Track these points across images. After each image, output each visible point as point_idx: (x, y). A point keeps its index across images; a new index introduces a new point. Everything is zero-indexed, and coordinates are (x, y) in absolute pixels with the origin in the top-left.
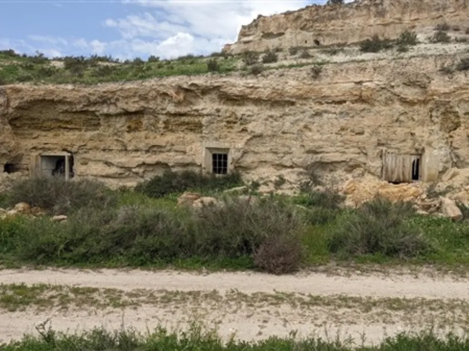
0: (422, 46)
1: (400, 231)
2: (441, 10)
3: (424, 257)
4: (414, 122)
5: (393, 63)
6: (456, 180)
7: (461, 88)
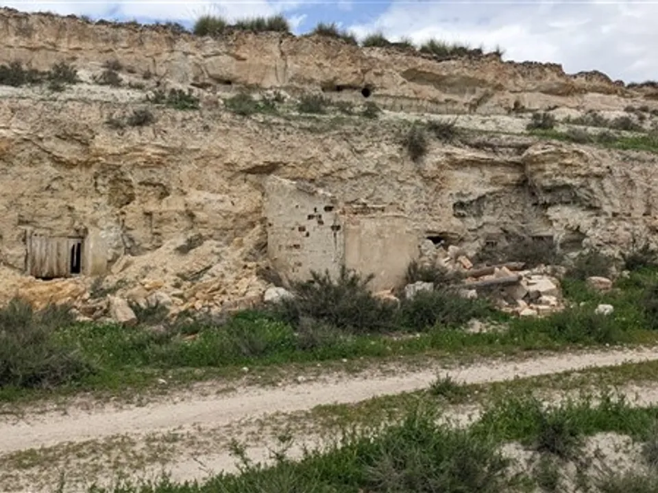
0: (85, 87)
1: (44, 349)
2: (111, 42)
3: (77, 383)
4: (73, 192)
5: (40, 106)
6: (130, 271)
7: (135, 150)
